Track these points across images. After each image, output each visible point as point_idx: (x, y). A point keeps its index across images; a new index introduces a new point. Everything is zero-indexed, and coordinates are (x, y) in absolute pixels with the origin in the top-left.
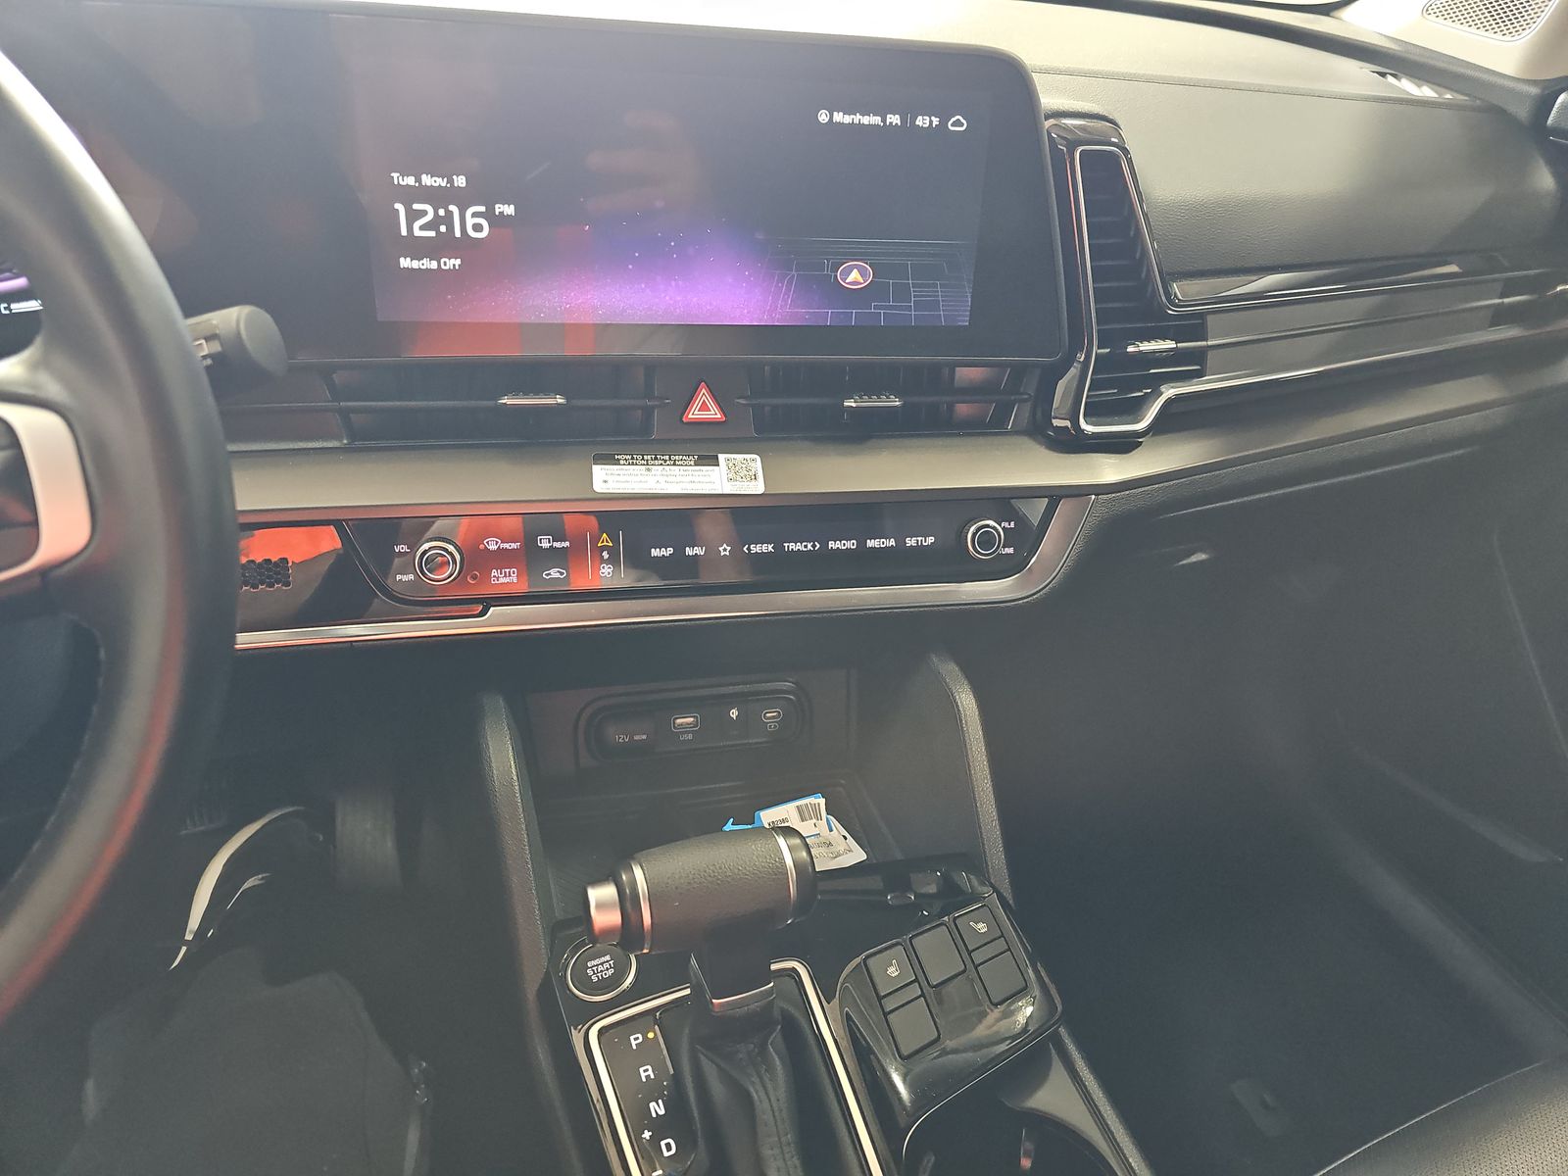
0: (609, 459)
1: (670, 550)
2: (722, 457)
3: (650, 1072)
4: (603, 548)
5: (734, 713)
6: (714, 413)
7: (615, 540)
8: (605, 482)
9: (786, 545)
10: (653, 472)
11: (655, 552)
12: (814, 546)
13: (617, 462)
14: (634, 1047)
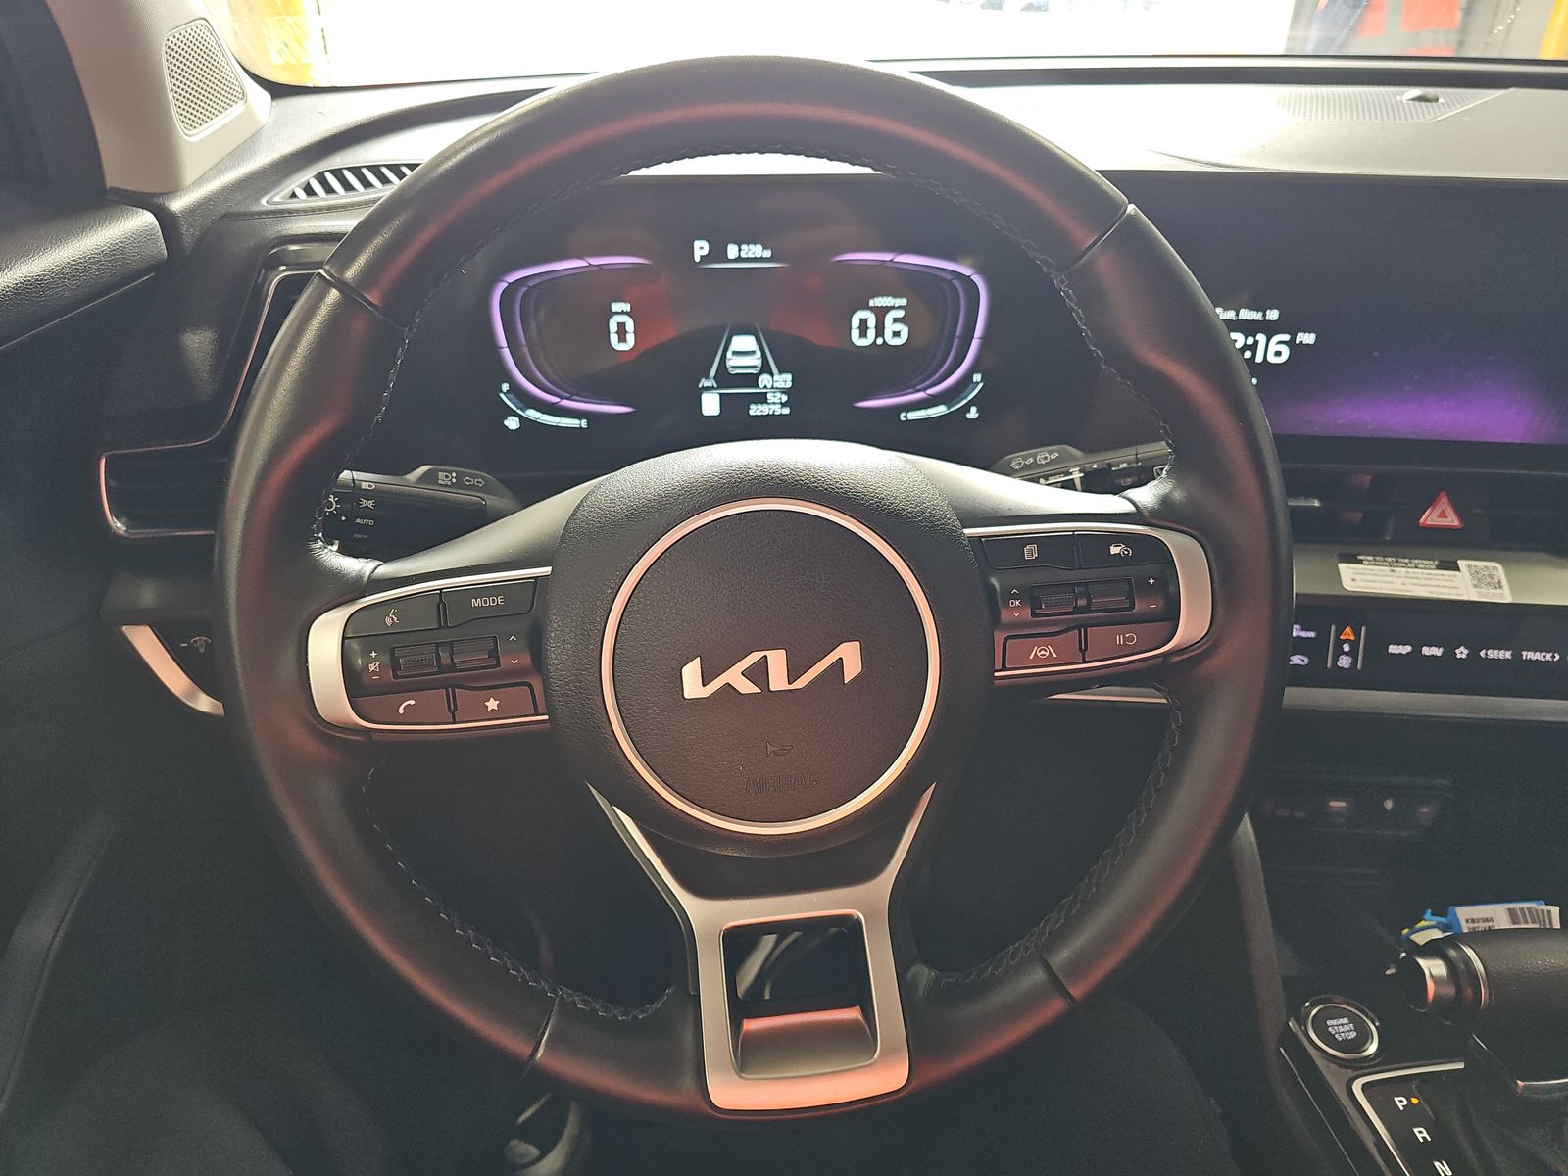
0: (1353, 559)
1: (1408, 648)
2: (1462, 563)
3: (1425, 1134)
4: (1346, 641)
5: (1389, 804)
6: (1452, 521)
7: (1358, 635)
8: (1354, 580)
9: (1524, 653)
10: (1397, 574)
11: (1393, 649)
12: (1553, 657)
13: (1361, 562)
14: (1402, 1109)
